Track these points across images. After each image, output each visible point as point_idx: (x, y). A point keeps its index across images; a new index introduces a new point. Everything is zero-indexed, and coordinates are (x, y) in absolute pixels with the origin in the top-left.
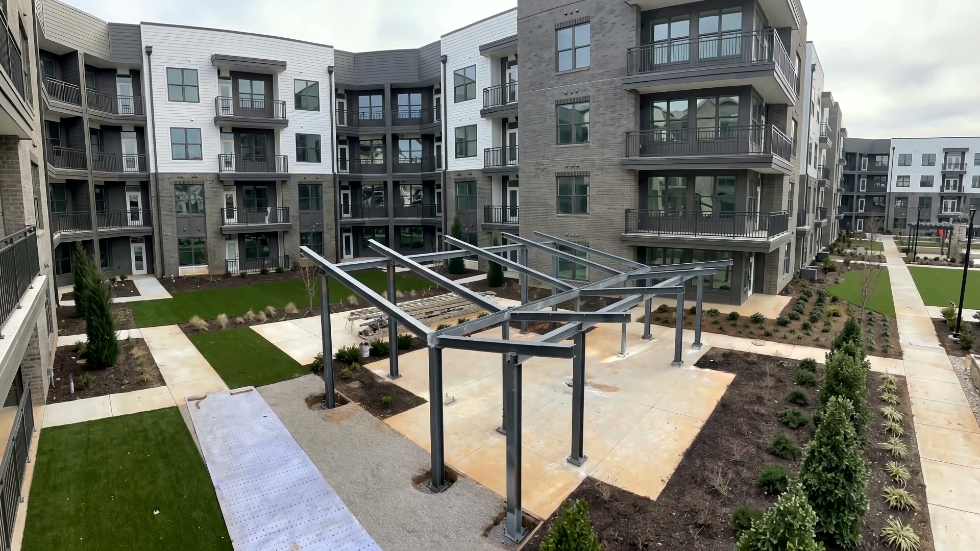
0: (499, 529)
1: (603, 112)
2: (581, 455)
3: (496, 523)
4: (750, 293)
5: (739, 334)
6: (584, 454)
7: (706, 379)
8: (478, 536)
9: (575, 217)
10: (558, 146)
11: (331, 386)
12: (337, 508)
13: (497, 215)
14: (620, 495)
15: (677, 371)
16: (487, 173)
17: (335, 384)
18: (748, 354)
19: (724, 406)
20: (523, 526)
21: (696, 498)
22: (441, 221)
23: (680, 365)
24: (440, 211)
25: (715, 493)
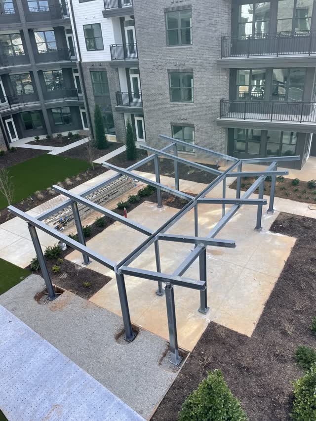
0: (166, 359)
1: (203, 19)
2: (206, 307)
3: (165, 355)
4: (308, 157)
5: (300, 199)
6: (208, 306)
7: (277, 243)
8: (156, 365)
9: (183, 105)
10: (167, 48)
11: (49, 282)
12: (75, 371)
13: (125, 99)
14: (231, 333)
15: (258, 236)
16: (114, 65)
17: (51, 278)
18: (305, 219)
19: (289, 266)
20: (180, 355)
21: (274, 335)
22: (83, 103)
23: (260, 231)
24: (80, 92)
25: (284, 333)
